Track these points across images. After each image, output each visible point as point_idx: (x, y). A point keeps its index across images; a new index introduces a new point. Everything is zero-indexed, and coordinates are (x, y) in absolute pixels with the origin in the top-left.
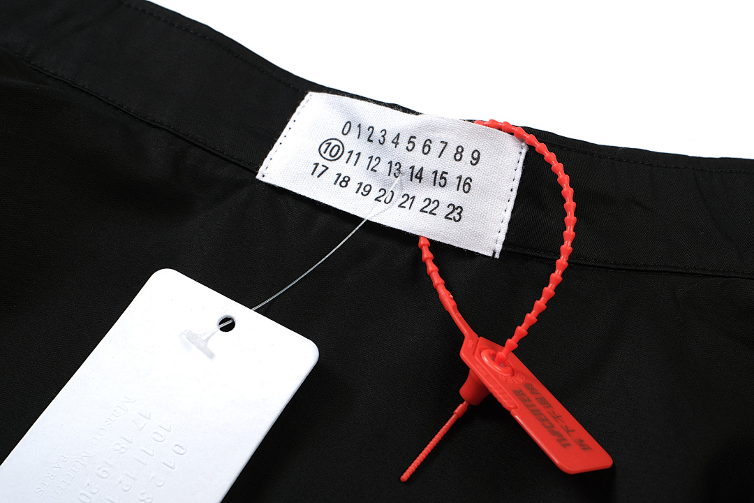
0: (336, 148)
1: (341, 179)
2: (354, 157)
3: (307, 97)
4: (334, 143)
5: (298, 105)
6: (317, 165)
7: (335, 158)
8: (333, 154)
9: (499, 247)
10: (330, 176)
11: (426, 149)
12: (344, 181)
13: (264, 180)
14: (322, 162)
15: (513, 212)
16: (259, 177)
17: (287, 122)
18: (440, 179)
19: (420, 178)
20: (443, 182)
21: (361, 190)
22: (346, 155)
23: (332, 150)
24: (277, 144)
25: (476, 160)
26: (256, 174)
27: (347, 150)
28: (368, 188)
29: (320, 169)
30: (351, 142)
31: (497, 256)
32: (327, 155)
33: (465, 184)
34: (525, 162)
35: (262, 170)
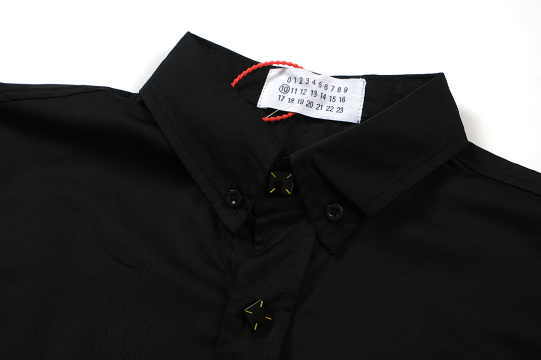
0: (286, 88)
1: (291, 100)
2: (294, 91)
3: (270, 71)
4: (285, 86)
5: (267, 75)
6: (280, 96)
7: (287, 92)
8: (285, 90)
9: (359, 119)
10: (286, 100)
11: (326, 88)
12: (292, 101)
13: (261, 107)
14: (282, 94)
15: (363, 106)
16: (258, 106)
17: (264, 82)
18: (333, 99)
19: (325, 98)
20: (334, 100)
21: (300, 102)
22: (291, 90)
23: (285, 89)
24: (262, 92)
25: (346, 90)
26: (257, 105)
27: (291, 88)
28: (302, 101)
29: (282, 98)
30: (292, 85)
31: (359, 123)
32: (283, 91)
33: (343, 99)
34: (366, 88)
35: (259, 103)
